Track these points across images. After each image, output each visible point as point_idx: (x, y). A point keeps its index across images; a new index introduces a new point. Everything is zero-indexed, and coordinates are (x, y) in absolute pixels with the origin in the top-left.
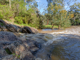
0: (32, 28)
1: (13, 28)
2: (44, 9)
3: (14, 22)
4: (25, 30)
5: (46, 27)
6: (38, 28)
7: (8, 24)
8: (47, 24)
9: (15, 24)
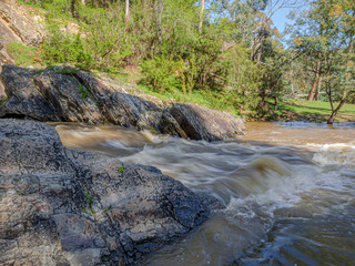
0: (212, 112)
1: (122, 111)
2: (292, 16)
3: (140, 83)
4: (175, 122)
5: (298, 111)
6: (250, 115)
7: (107, 92)
8: (308, 98)
9: (136, 94)
